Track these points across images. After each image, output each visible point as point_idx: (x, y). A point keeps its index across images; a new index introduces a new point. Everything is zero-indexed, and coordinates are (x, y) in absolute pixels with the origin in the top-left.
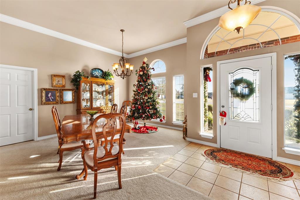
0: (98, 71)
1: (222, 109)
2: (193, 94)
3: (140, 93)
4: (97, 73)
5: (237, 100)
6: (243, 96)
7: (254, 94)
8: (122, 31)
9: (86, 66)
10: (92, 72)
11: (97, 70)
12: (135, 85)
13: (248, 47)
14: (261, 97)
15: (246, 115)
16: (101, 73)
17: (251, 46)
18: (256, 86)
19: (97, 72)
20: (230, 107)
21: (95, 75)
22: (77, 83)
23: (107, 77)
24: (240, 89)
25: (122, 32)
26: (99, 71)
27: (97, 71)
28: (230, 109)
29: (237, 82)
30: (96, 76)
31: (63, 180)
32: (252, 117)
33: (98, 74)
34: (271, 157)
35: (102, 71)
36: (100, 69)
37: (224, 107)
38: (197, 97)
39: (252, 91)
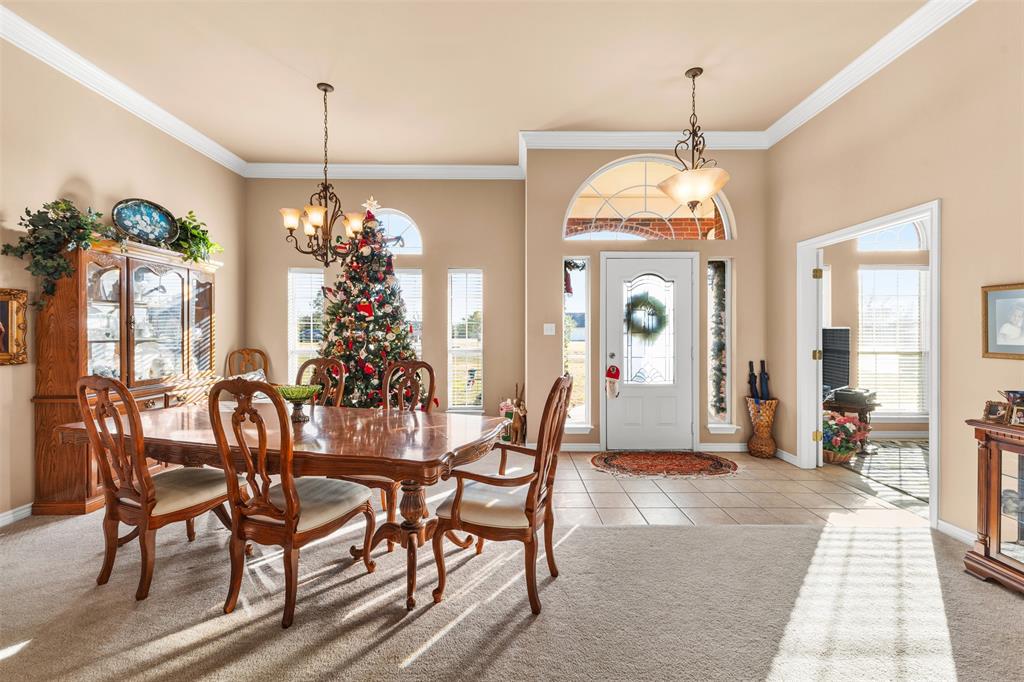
0: (150, 216)
1: (611, 362)
2: (545, 325)
3: (367, 319)
4: (143, 223)
5: (637, 339)
6: (647, 333)
7: (667, 327)
8: (325, 87)
9: (79, 180)
10: (119, 213)
11: (142, 209)
12: (330, 290)
13: (609, 223)
14: (677, 333)
15: (654, 371)
16: (163, 223)
17: (613, 223)
18: (669, 313)
19: (147, 218)
20: (625, 355)
21: (136, 232)
22: (50, 263)
23: (194, 249)
24: (642, 316)
25: (325, 91)
26: (156, 216)
27: (142, 214)
28: (625, 360)
29: (636, 303)
30: (138, 235)
31: (374, 627)
32: (664, 375)
33: (149, 230)
34: (690, 447)
35: (166, 215)
36: (157, 207)
37: (612, 356)
38: (553, 333)
39: (661, 321)
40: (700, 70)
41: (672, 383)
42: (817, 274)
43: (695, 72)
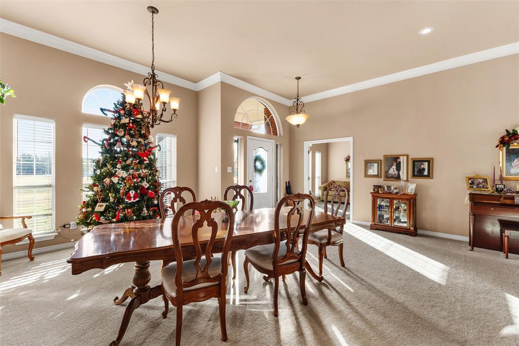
2: (228, 167)
5: (257, 174)
6: (260, 171)
7: (265, 169)
8: (154, 10)
18: (266, 164)
20: (254, 181)
24: (258, 165)
25: (153, 12)
28: (254, 183)
29: (256, 159)
37: (251, 181)
38: (231, 171)
39: (264, 167)
40: (300, 78)
41: (267, 192)
42: (309, 152)
43: (298, 78)
